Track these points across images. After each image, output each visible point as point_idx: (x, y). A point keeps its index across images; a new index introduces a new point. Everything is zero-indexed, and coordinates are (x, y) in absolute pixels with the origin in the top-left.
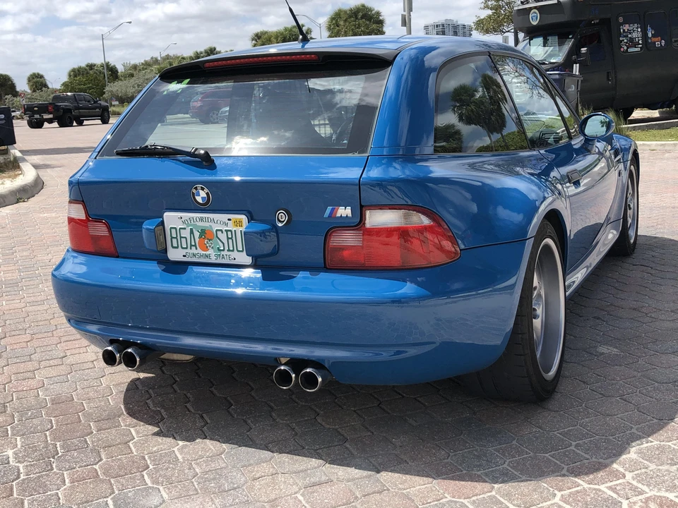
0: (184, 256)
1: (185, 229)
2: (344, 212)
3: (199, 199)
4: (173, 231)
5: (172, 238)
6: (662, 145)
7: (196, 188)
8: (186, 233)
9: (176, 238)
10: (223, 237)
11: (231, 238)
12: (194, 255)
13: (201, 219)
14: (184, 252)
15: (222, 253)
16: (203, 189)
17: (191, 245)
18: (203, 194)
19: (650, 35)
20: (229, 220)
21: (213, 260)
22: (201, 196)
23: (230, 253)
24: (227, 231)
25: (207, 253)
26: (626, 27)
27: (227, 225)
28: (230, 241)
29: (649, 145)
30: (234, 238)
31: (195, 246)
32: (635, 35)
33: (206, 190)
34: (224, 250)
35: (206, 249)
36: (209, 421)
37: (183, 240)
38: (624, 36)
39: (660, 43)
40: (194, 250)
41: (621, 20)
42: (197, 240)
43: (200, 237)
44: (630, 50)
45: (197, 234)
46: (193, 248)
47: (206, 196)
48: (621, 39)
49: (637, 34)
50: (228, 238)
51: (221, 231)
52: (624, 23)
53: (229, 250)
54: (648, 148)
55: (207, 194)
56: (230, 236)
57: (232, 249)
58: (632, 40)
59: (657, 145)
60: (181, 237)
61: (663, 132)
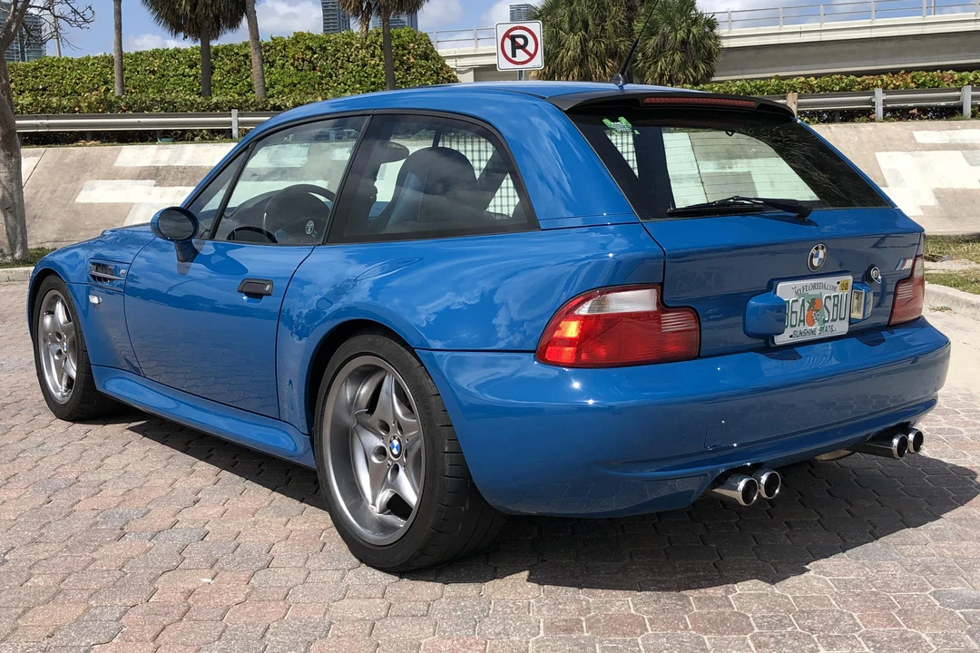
0: (791, 336)
1: (797, 301)
3: (815, 262)
7: (817, 249)
8: (797, 307)
9: (788, 314)
10: (830, 304)
11: (837, 305)
12: (801, 333)
13: (814, 286)
14: (792, 331)
15: (826, 324)
16: (823, 248)
17: (800, 321)
18: (821, 254)
20: (838, 282)
21: (818, 336)
24: (834, 297)
27: (835, 289)
30: (839, 305)
31: (803, 321)
37: (794, 316)
42: (806, 312)
43: (809, 309)
45: (807, 305)
47: (823, 257)
50: (834, 305)
51: (829, 297)
53: (833, 320)
57: (835, 317)
60: (792, 312)
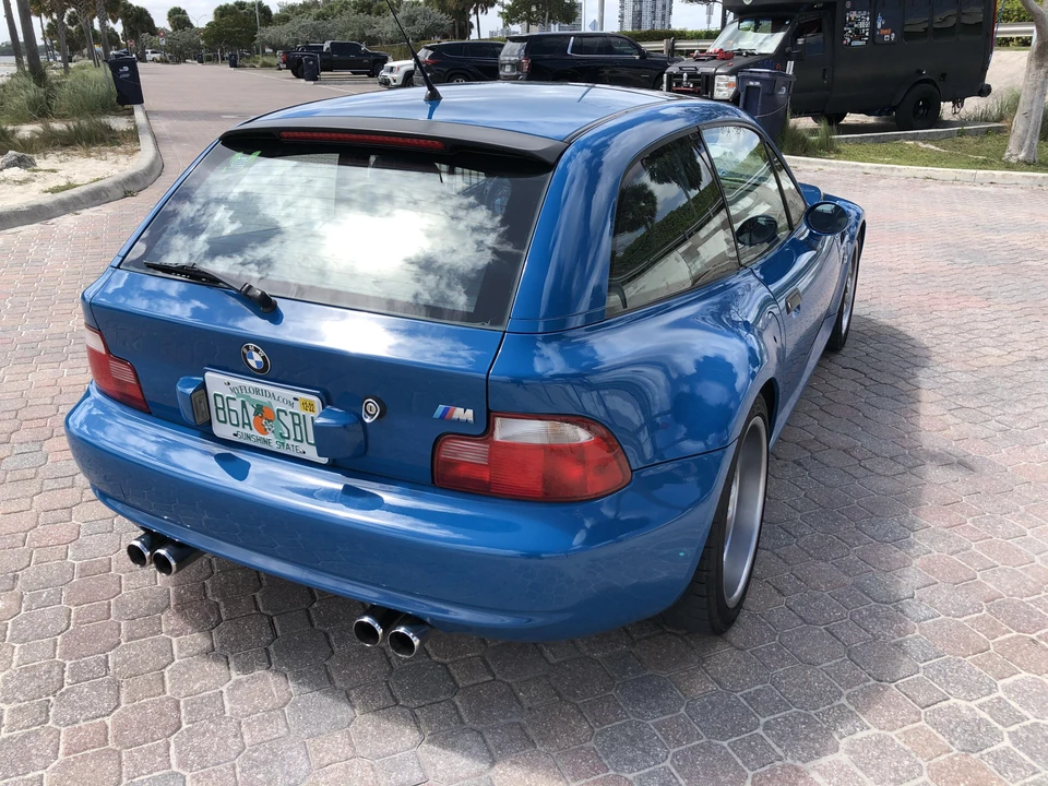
0: (235, 435)
1: (234, 399)
2: (463, 414)
3: (252, 363)
4: (219, 399)
5: (217, 408)
6: (877, 168)
7: (248, 348)
8: (236, 406)
9: (223, 409)
10: (287, 420)
11: (299, 425)
12: (249, 437)
13: (257, 391)
14: (235, 430)
15: (287, 441)
16: (257, 351)
17: (244, 424)
18: (257, 357)
19: (879, 26)
20: (295, 399)
21: (274, 447)
22: (255, 359)
23: (296, 444)
24: (293, 414)
25: (266, 437)
26: (853, 15)
27: (292, 405)
28: (298, 428)
29: (863, 168)
30: (303, 426)
31: (249, 424)
32: (862, 25)
33: (262, 352)
34: (289, 438)
35: (265, 432)
36: (279, 634)
37: (233, 414)
38: (850, 26)
39: (890, 36)
40: (247, 430)
41: (848, 5)
42: (252, 418)
43: (256, 414)
44: (855, 43)
45: (251, 411)
46: (247, 427)
47: (261, 360)
48: (845, 29)
49: (864, 25)
50: (294, 424)
51: (285, 412)
52: (852, 9)
53: (295, 440)
54: (861, 171)
55: (263, 358)
56: (297, 422)
57: (299, 438)
58: (857, 31)
59: (871, 168)
60: (229, 410)
61: (878, 147)
